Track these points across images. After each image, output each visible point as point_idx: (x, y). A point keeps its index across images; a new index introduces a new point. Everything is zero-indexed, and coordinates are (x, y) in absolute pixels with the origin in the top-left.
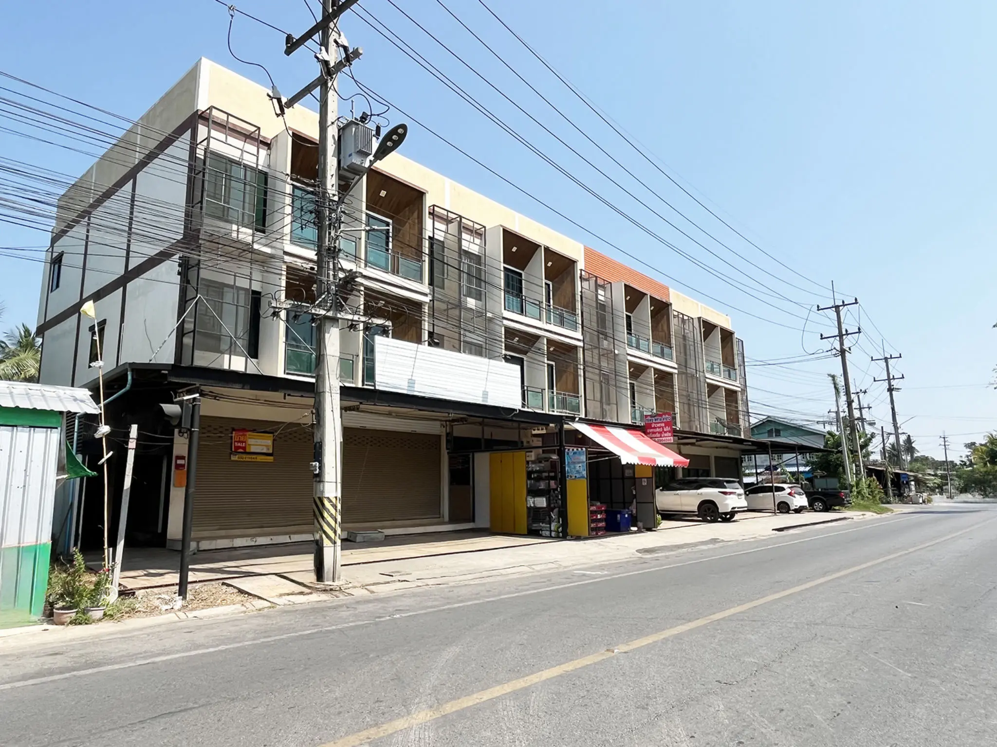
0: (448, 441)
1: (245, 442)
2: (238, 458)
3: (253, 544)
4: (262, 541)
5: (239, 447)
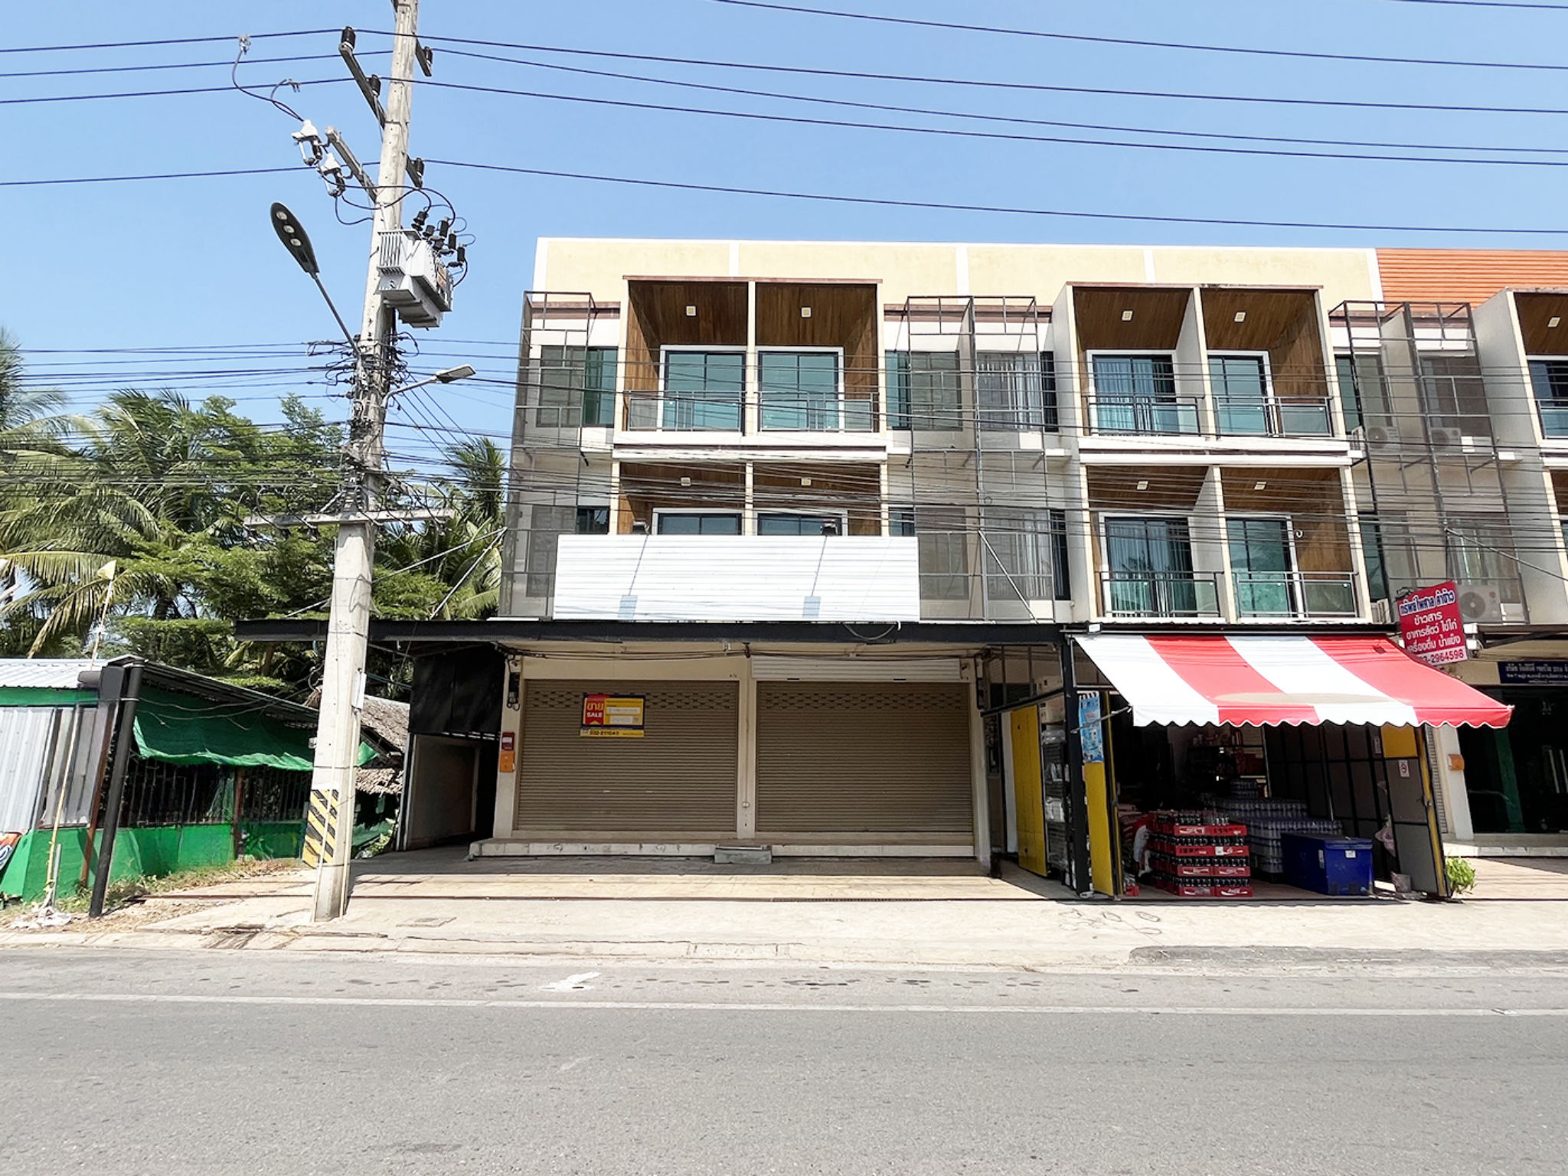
0: (980, 693)
1: (602, 711)
2: (591, 733)
3: (557, 852)
4: (569, 849)
5: (594, 719)
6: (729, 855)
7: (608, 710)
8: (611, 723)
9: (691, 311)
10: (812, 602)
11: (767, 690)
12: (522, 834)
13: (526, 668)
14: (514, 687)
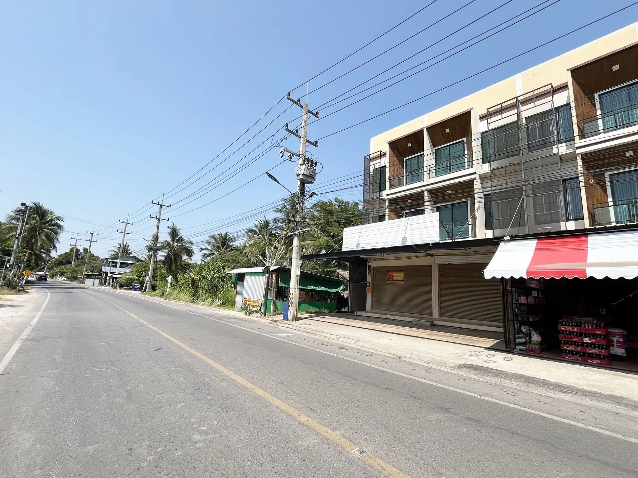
1: (392, 276)
2: (390, 282)
5: (390, 278)
6: (417, 322)
7: (394, 275)
8: (395, 279)
9: (409, 145)
10: (405, 239)
11: (442, 268)
12: (373, 311)
13: (372, 263)
14: (369, 270)
